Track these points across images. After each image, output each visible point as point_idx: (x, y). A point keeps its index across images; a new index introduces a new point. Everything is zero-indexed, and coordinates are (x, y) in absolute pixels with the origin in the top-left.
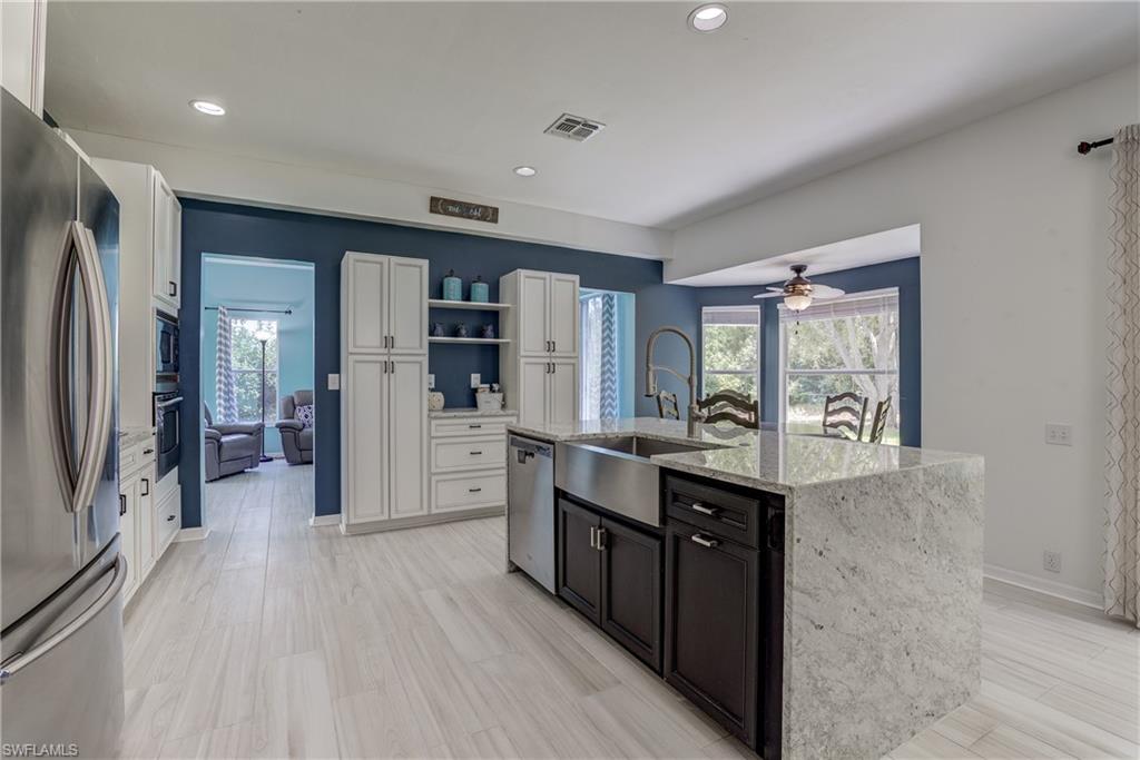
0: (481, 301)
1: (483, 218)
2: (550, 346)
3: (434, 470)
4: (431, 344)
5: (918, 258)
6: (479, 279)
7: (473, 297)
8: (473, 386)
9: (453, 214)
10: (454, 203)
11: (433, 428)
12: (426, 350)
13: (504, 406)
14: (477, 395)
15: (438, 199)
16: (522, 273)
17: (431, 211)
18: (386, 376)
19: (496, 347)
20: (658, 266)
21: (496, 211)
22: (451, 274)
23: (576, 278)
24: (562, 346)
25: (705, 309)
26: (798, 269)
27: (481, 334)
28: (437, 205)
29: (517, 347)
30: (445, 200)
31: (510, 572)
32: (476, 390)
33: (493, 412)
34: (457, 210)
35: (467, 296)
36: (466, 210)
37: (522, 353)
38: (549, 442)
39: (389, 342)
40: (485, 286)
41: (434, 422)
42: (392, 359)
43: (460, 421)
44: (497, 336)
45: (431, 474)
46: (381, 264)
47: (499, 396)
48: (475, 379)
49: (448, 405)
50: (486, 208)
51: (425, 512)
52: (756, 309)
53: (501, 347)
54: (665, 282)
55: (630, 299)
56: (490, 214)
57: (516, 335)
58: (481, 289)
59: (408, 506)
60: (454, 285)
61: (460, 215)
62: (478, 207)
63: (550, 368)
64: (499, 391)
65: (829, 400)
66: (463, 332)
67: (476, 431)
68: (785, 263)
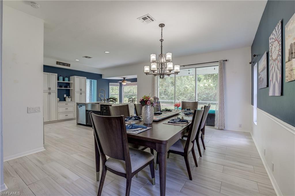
0: (66, 81)
1: (67, 66)
2: (81, 90)
3: (59, 112)
4: (58, 89)
5: (137, 78)
6: (66, 77)
7: (65, 80)
8: (65, 97)
9: (61, 65)
10: (61, 63)
11: (58, 104)
12: (57, 90)
13: (71, 101)
14: (66, 99)
15: (58, 62)
16: (75, 77)
17: (57, 64)
18: (49, 95)
19: (69, 90)
20: (101, 75)
21: (70, 64)
22: (61, 76)
23: (86, 78)
24: (83, 90)
25: (110, 83)
26: (124, 78)
27: (67, 87)
28: (58, 63)
29: (74, 90)
30: (60, 62)
31: (77, 125)
32: (65, 98)
33: (69, 101)
34: (62, 64)
35: (64, 80)
36: (64, 64)
37: (76, 91)
38: (85, 104)
39: (50, 89)
40: (68, 78)
41: (58, 103)
42: (50, 92)
43: (63, 103)
44: (69, 88)
45: (58, 113)
46: (48, 74)
47: (70, 99)
48: (65, 96)
49: (60, 101)
50: (68, 64)
51: (57, 120)
52: (119, 84)
53: (70, 90)
54: (102, 78)
55: (96, 81)
56: (69, 65)
57: (74, 88)
58: (67, 79)
59: (54, 118)
60: (61, 78)
61: (63, 65)
62: (66, 64)
63: (81, 94)
64: (70, 98)
65: (129, 99)
66: (63, 87)
67: (67, 105)
68: (122, 77)
